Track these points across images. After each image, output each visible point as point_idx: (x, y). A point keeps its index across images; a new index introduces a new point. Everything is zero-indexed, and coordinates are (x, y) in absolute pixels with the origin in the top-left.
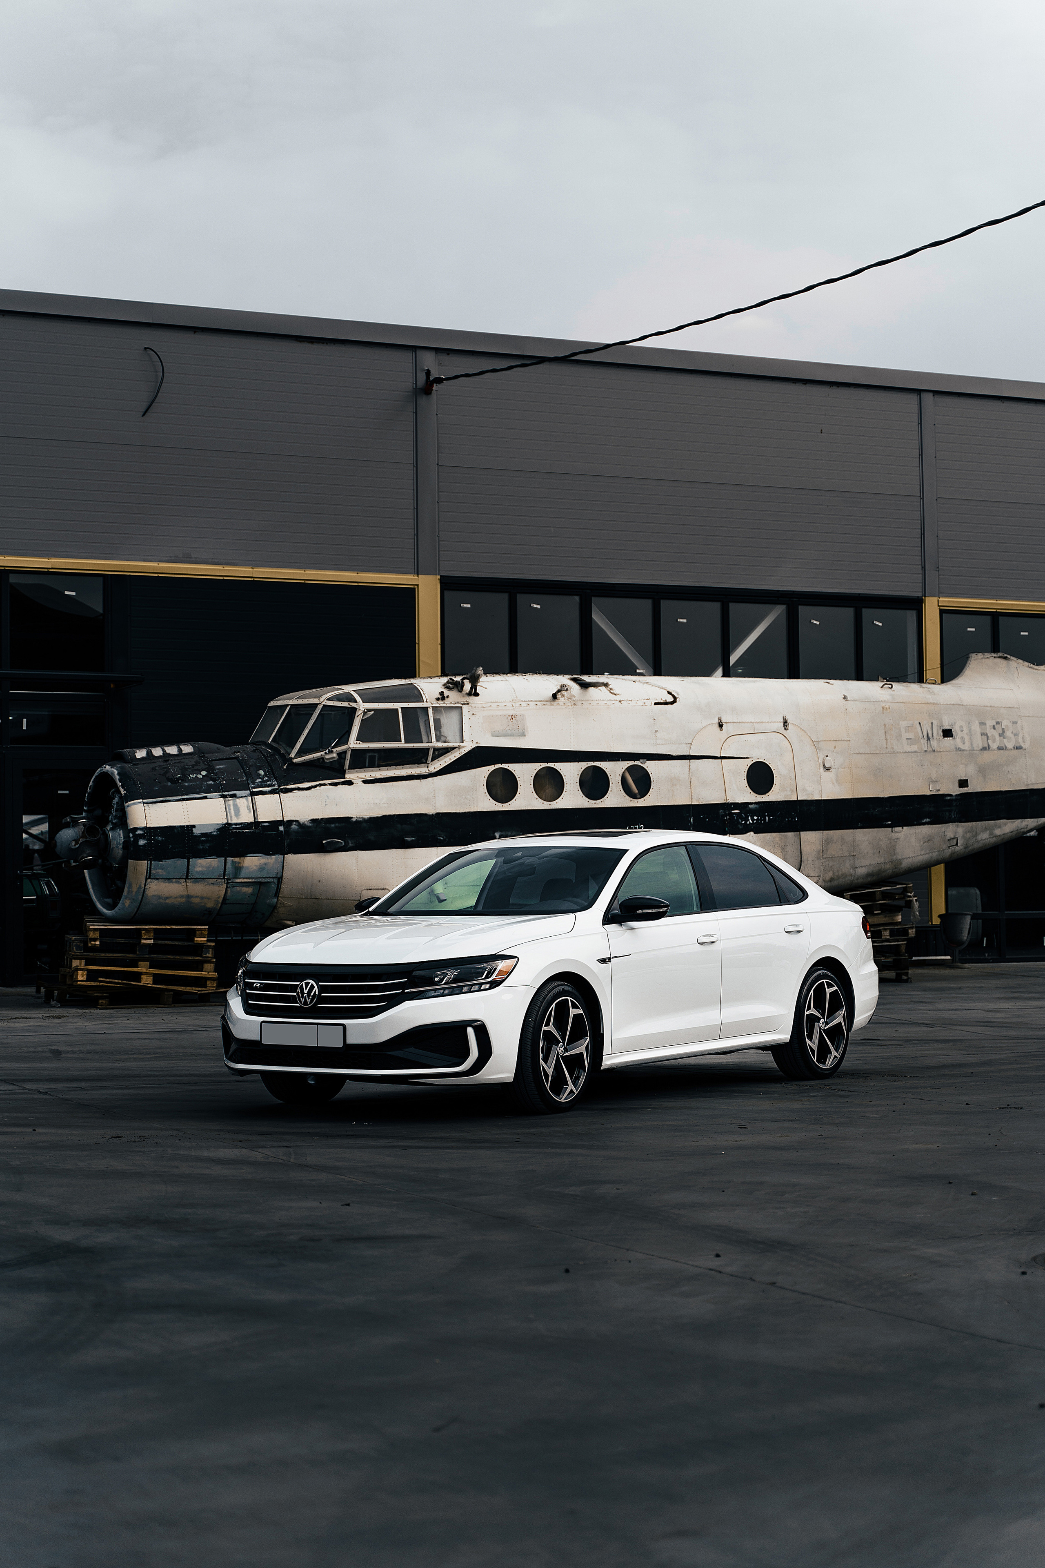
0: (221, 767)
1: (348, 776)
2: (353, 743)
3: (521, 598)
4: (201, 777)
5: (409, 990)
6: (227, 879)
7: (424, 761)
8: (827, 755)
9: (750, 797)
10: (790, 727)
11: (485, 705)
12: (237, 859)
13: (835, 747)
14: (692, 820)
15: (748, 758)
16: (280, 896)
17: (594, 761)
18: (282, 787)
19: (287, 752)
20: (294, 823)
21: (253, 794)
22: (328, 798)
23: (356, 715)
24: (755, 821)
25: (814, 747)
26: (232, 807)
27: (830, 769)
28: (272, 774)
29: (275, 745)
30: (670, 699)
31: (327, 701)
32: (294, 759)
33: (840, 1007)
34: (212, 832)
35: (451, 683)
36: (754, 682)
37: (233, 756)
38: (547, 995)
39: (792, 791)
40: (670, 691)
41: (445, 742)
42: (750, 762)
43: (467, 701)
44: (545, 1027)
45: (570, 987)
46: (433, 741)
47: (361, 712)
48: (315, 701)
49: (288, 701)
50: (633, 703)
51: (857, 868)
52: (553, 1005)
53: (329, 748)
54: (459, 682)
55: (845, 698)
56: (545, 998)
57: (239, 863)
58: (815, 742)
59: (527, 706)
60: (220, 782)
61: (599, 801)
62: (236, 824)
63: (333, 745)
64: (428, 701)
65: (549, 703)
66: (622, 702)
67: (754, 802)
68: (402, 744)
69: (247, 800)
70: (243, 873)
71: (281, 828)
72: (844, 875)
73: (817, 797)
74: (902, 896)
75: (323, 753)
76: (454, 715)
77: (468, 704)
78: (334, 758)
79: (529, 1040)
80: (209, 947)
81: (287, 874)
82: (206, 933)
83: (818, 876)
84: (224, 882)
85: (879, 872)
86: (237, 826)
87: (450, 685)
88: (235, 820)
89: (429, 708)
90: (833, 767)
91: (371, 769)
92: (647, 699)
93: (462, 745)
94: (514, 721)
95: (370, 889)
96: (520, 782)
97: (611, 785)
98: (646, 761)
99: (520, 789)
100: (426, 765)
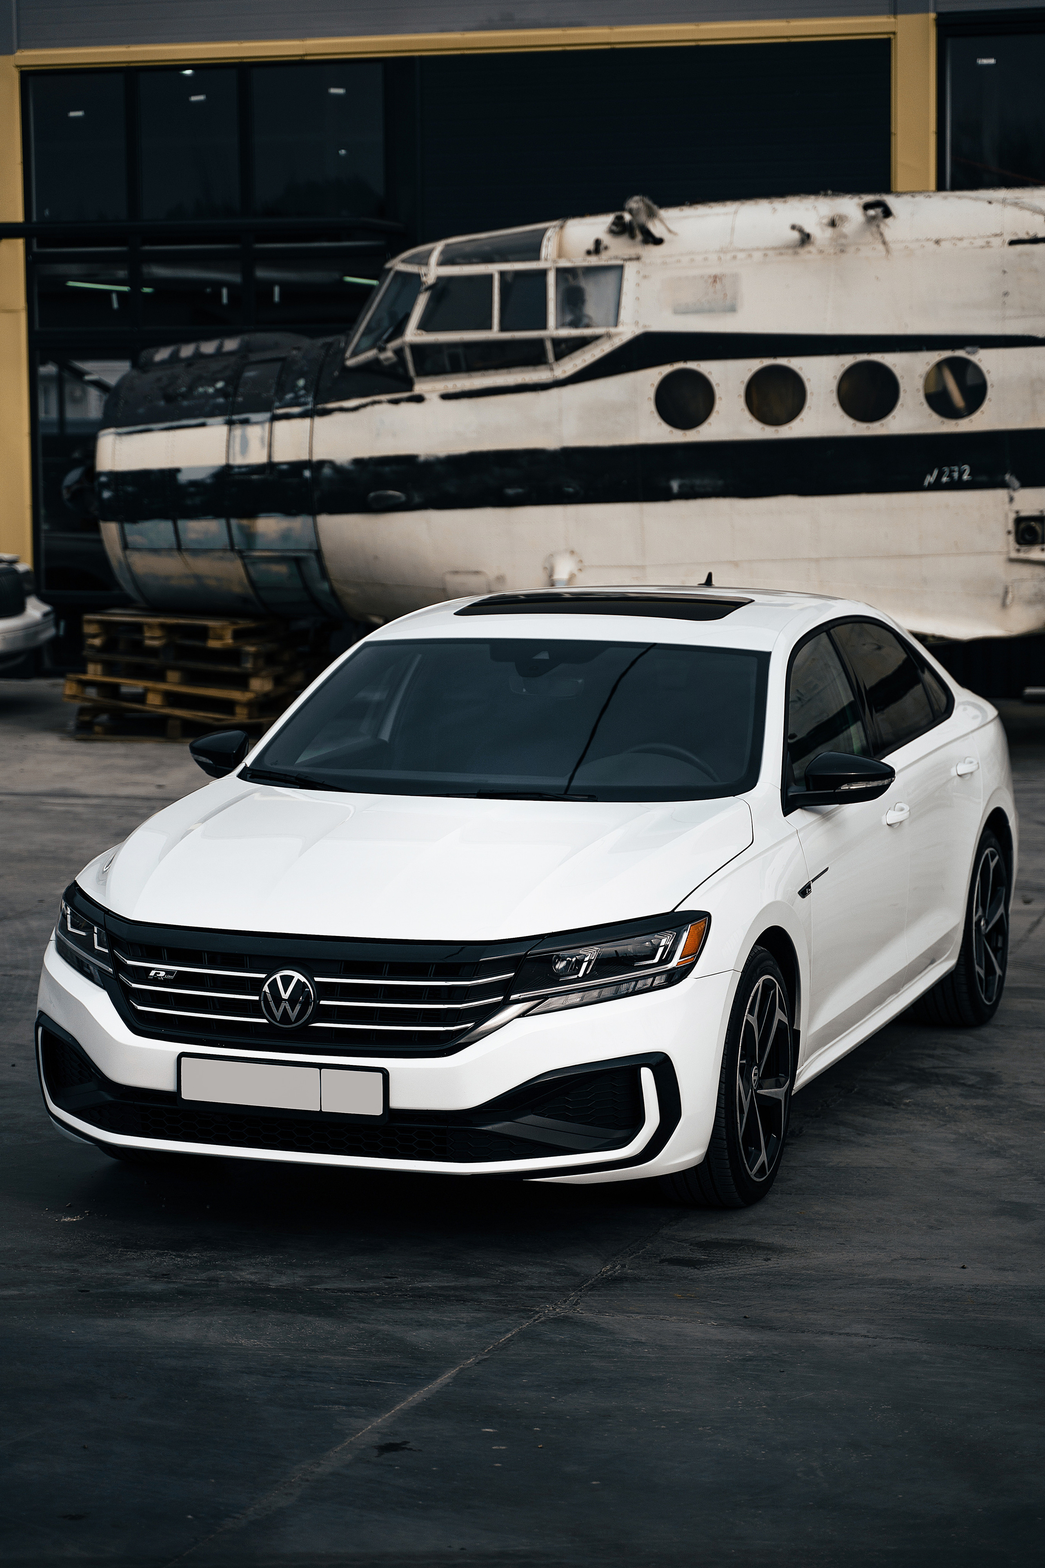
0: (253, 374)
1: (420, 387)
2: (412, 335)
6: (239, 551)
11: (665, 260)
12: (245, 522)
16: (331, 578)
17: (869, 352)
18: (319, 407)
20: (327, 465)
21: (275, 418)
22: (381, 425)
23: (423, 288)
26: (237, 440)
28: (313, 385)
32: (348, 359)
34: (203, 479)
35: (616, 223)
37: (287, 355)
41: (587, 326)
43: (635, 254)
46: (549, 327)
47: (428, 282)
50: (965, 243)
53: (382, 344)
57: (249, 527)
59: (746, 259)
60: (235, 400)
61: (877, 424)
62: (240, 467)
63: (385, 339)
64: (550, 258)
65: (790, 251)
68: (495, 334)
69: (263, 429)
70: (260, 543)
71: (307, 473)
75: (376, 351)
76: (610, 279)
77: (636, 259)
78: (387, 359)
81: (327, 545)
84: (237, 555)
86: (241, 470)
87: (615, 228)
88: (238, 460)
89: (549, 270)
91: (454, 376)
92: (996, 235)
93: (613, 330)
94: (718, 286)
95: (456, 572)
96: (718, 392)
97: (902, 394)
98: (975, 349)
99: (720, 405)
100: (548, 366)
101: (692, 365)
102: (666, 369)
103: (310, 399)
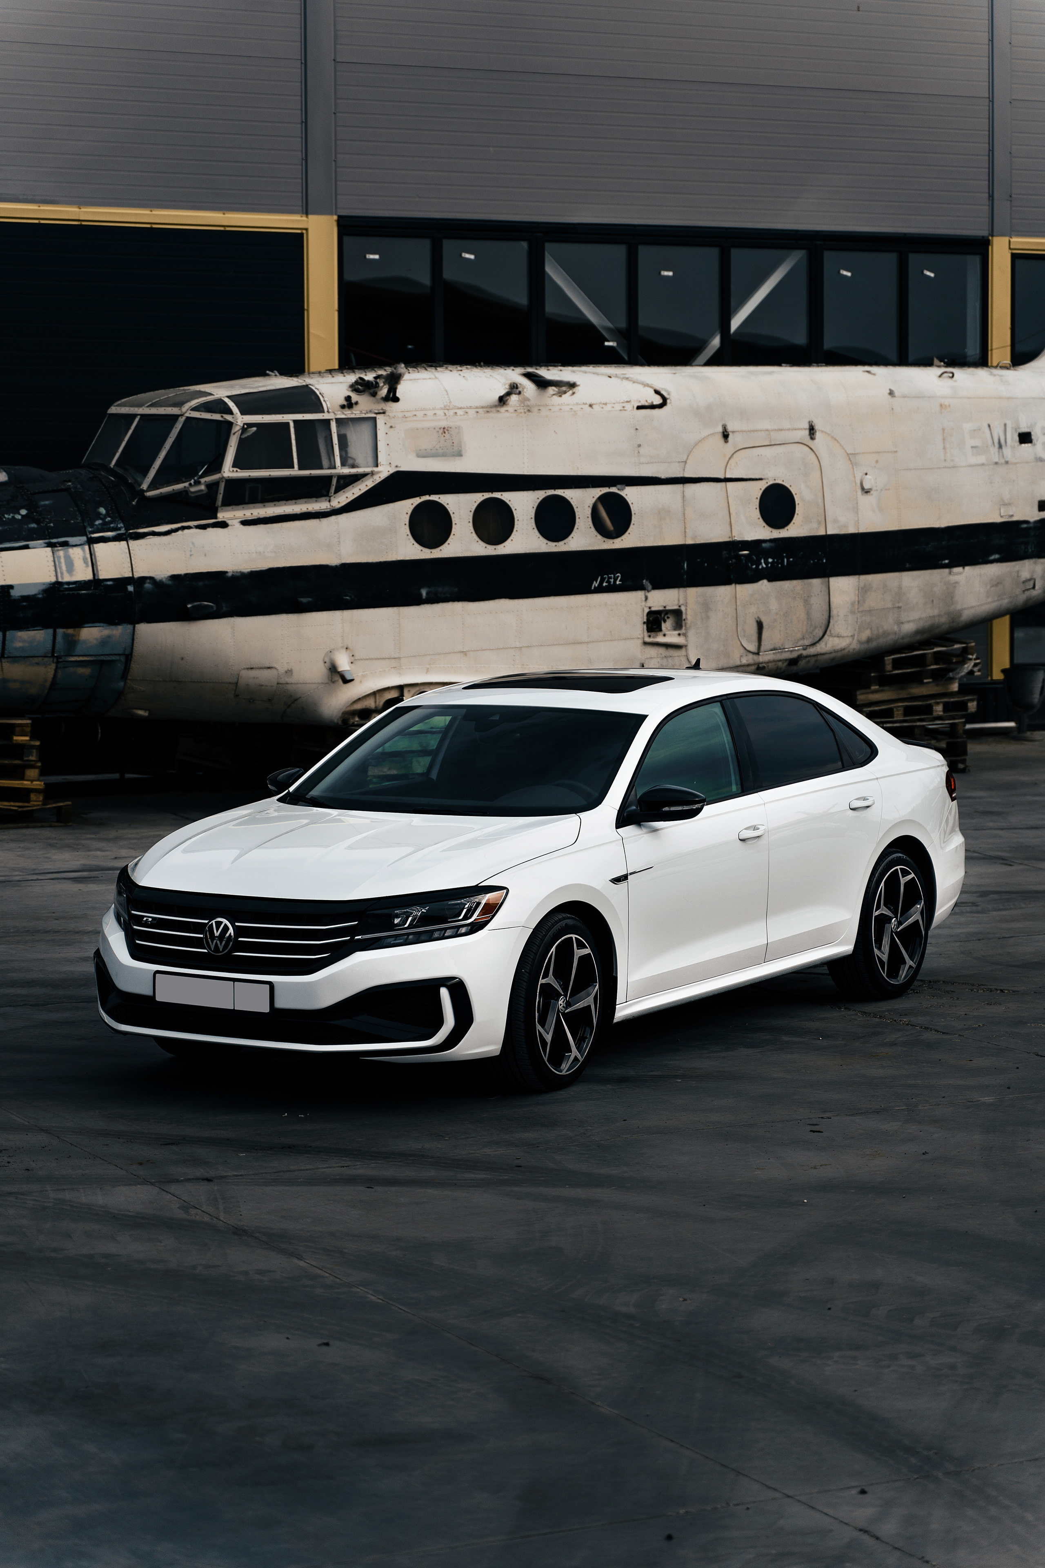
0: (47, 502)
1: (222, 516)
2: (228, 471)
3: (448, 245)
4: (18, 517)
5: (360, 937)
6: (56, 657)
7: (325, 493)
8: (865, 472)
9: (762, 532)
10: (818, 435)
11: (407, 414)
12: (70, 631)
13: (877, 462)
14: (685, 565)
15: (761, 479)
16: (129, 678)
17: (555, 488)
18: (131, 531)
19: (136, 481)
20: (148, 581)
21: (91, 542)
22: (194, 546)
23: (233, 431)
24: (769, 565)
25: (849, 462)
26: (63, 560)
27: (869, 492)
28: (117, 513)
29: (120, 471)
30: (657, 400)
31: (191, 412)
32: (147, 491)
33: (917, 901)
34: (36, 595)
35: (361, 384)
36: (770, 373)
37: (63, 487)
38: (545, 936)
39: (819, 523)
40: (658, 389)
41: (353, 466)
42: (763, 485)
43: (382, 409)
44: (542, 979)
45: (576, 919)
46: (337, 466)
47: (237, 428)
48: (174, 411)
49: (136, 409)
50: (608, 407)
51: (902, 623)
52: (553, 949)
53: (196, 478)
54: (372, 383)
55: (891, 393)
56: (542, 940)
57: (73, 635)
58: (851, 456)
59: (464, 415)
60: (46, 525)
61: (561, 543)
62: (68, 583)
63: (200, 474)
64: (330, 410)
65: (494, 410)
66: (594, 406)
67: (768, 538)
68: (295, 472)
69: (84, 551)
70: (78, 649)
71: (131, 588)
72: (886, 634)
73: (852, 530)
74: (961, 659)
75: (186, 484)
76: (366, 428)
77: (384, 413)
79: (522, 1000)
80: (33, 747)
81: (140, 648)
82: (29, 729)
83: (852, 636)
84: (53, 661)
85: (931, 628)
86: (71, 586)
87: (360, 387)
88: (67, 578)
89: (331, 421)
90: (874, 488)
91: (252, 505)
92: (627, 402)
93: (376, 469)
94: (447, 435)
95: (252, 668)
96: (455, 519)
97: (577, 520)
98: (623, 486)
99: (455, 529)
100: (328, 498)
101: (434, 498)
102: (417, 501)
103: (122, 525)
